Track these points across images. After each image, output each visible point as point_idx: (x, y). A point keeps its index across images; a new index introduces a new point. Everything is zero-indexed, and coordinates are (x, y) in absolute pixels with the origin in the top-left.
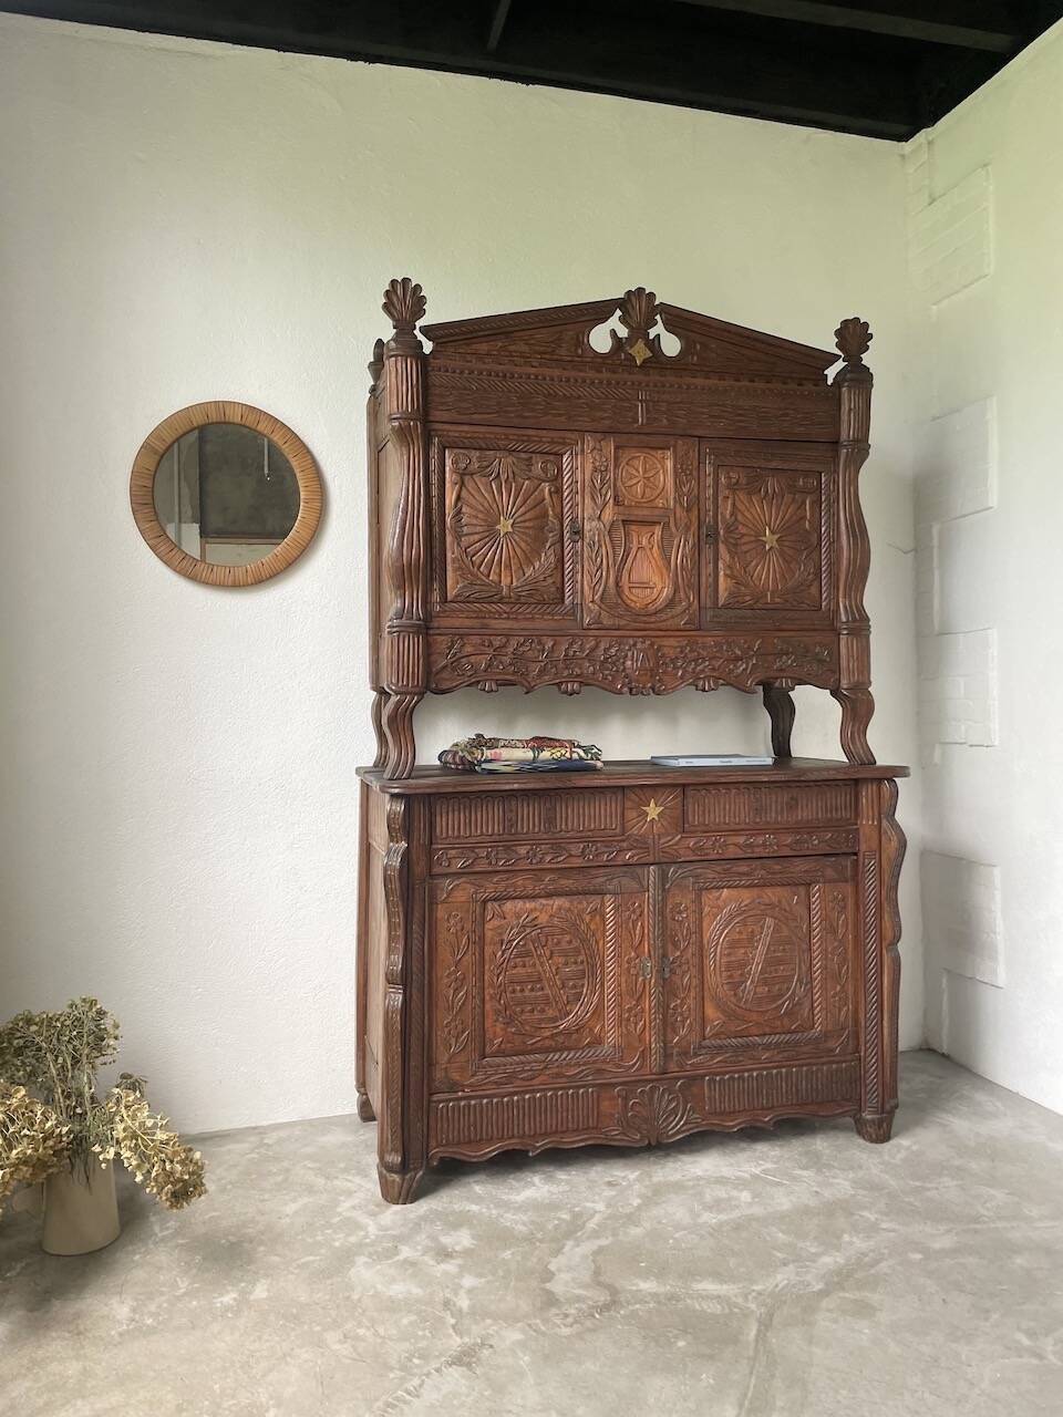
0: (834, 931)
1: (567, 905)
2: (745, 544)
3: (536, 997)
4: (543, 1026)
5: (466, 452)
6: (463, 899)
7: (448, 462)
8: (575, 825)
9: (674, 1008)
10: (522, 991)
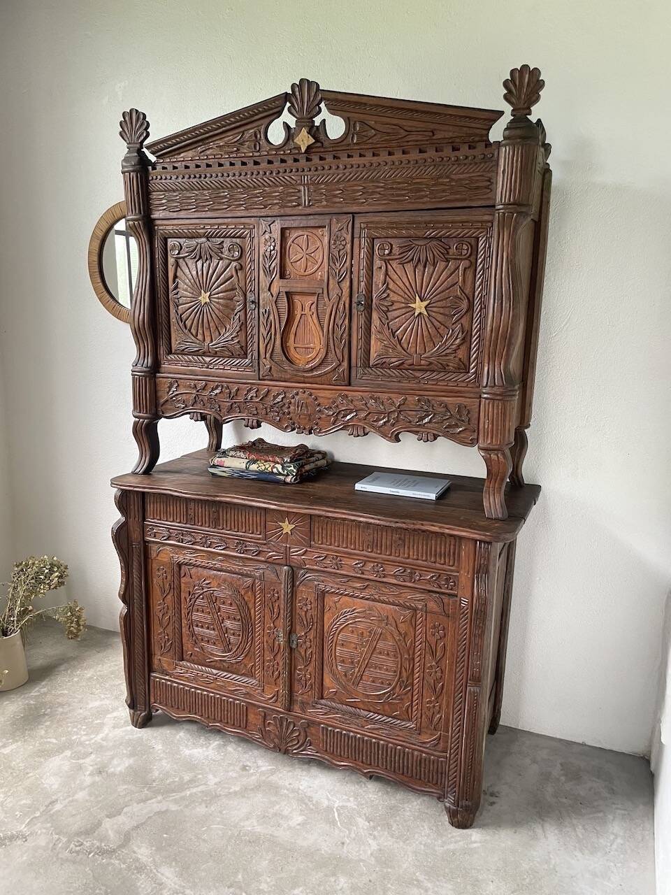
0: (432, 653)
1: (229, 579)
2: (395, 310)
3: (210, 634)
4: (215, 652)
5: (179, 240)
6: (166, 560)
7: (169, 248)
8: (233, 527)
9: (300, 670)
10: (202, 627)
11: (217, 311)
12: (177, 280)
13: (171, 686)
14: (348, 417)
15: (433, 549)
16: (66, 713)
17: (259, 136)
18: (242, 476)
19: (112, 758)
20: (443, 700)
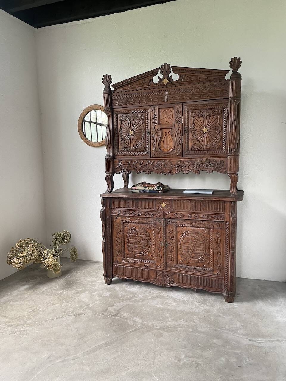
1: (143, 226)
2: (197, 132)
3: (135, 246)
5: (122, 115)
6: (119, 221)
7: (119, 118)
8: (144, 207)
9: (169, 255)
10: (132, 244)
11: (135, 137)
12: (121, 128)
13: (121, 267)
14: (182, 167)
15: (215, 207)
16: (81, 282)
17: (150, 81)
18: (143, 192)
19: (103, 292)
20: (221, 258)
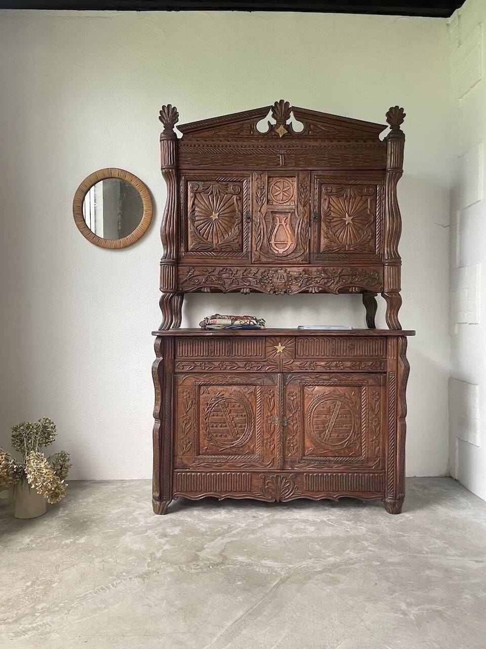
0: (373, 410)
1: (238, 389)
2: (334, 222)
3: (223, 430)
4: (226, 443)
5: (197, 183)
6: (190, 384)
7: (189, 187)
8: (242, 353)
9: (289, 440)
10: (216, 426)
11: (223, 224)
12: (194, 206)
16: (101, 518)
17: (252, 127)
18: (231, 328)
19: (164, 529)
20: (380, 437)
